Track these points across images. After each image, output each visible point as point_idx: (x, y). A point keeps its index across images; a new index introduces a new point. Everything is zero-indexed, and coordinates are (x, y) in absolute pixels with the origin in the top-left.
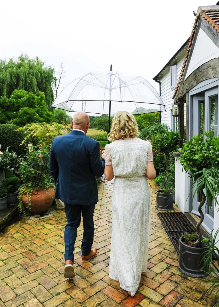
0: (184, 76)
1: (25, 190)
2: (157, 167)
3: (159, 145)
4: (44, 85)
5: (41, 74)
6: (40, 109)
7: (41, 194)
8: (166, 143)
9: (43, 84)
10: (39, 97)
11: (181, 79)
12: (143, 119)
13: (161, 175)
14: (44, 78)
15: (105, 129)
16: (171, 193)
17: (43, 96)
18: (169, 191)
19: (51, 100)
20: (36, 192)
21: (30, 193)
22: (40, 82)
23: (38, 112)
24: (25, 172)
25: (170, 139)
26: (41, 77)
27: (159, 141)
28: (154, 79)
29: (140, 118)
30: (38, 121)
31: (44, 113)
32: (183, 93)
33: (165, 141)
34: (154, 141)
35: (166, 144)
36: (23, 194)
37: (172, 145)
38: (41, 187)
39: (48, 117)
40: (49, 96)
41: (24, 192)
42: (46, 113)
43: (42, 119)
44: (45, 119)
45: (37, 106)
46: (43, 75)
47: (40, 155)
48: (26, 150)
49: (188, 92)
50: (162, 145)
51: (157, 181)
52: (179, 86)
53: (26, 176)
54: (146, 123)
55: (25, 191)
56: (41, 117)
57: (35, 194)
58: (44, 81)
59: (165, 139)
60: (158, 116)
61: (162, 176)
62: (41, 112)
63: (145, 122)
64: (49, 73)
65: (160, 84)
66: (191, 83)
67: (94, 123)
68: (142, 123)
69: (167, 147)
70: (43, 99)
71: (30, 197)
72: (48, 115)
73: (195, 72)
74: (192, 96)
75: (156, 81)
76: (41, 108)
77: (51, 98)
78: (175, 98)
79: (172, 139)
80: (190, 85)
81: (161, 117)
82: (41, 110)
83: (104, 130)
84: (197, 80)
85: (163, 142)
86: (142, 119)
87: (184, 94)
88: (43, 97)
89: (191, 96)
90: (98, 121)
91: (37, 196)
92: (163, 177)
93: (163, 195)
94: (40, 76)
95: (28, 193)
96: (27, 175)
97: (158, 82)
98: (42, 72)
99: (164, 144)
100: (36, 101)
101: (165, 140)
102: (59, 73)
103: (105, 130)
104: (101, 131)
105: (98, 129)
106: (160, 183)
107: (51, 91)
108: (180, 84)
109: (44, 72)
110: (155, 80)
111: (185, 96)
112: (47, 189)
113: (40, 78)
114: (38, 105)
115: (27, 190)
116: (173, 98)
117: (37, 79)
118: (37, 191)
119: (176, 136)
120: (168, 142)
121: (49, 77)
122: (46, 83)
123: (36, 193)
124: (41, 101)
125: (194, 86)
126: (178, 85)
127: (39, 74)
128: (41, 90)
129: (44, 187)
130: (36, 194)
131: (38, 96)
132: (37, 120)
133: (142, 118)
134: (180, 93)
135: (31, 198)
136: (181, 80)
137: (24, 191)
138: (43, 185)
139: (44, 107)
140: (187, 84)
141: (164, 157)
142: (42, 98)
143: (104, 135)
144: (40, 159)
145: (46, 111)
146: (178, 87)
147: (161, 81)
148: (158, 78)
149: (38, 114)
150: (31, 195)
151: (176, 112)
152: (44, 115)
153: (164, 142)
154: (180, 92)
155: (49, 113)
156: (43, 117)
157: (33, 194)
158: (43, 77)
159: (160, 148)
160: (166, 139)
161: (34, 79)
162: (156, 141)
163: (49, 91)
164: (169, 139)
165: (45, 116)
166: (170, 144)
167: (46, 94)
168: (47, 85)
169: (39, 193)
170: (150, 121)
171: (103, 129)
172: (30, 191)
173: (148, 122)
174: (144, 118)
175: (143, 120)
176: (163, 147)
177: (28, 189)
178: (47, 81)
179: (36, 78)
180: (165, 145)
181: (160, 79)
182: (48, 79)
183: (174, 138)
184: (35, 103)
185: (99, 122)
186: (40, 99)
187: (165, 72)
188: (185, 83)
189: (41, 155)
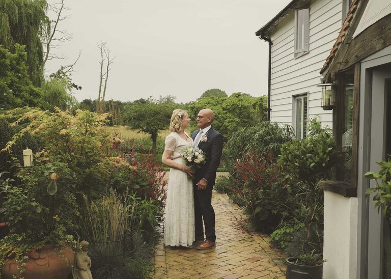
0: (351, 31)
1: (13, 250)
2: (273, 211)
3: (297, 164)
4: (25, 31)
5: (20, 8)
6: (17, 80)
7: (48, 259)
8: (312, 161)
9: (22, 30)
10: (16, 55)
11: (343, 36)
12: (226, 113)
13: (284, 228)
14: (26, 16)
15: (147, 128)
16: (317, 265)
17: (23, 53)
18: (313, 260)
19: (37, 62)
20: (37, 253)
21: (24, 255)
22: (16, 24)
23: (11, 86)
24: (19, 208)
25: (321, 154)
26: (19, 14)
27: (296, 156)
28: (258, 34)
29: (221, 110)
30: (10, 104)
31: (23, 88)
32: (347, 62)
33: (310, 157)
34: (285, 156)
35: (311, 163)
36: (5, 259)
37: (324, 165)
38: (48, 243)
39: (31, 98)
40: (35, 54)
41: (11, 254)
42: (27, 88)
43: (19, 100)
44: (26, 101)
45: (9, 73)
46: (23, 10)
47: (53, 174)
48: (10, 162)
49: (359, 62)
50: (303, 166)
51: (277, 239)
52: (337, 49)
53: (21, 219)
54: (232, 121)
55: (13, 252)
56: (17, 96)
57: (35, 257)
58: (25, 23)
59: (308, 154)
60: (257, 108)
61: (287, 228)
62: (17, 87)
63: (230, 118)
64: (36, 8)
65: (271, 44)
66: (370, 43)
67: (125, 115)
68: (225, 119)
69: (312, 169)
70: (24, 60)
71: (22, 265)
72: (32, 93)
73: (380, 22)
74: (370, 71)
75: (263, 38)
76: (18, 77)
77: (37, 58)
78: (326, 72)
79: (324, 154)
80: (368, 49)
81: (271, 110)
82: (18, 83)
83: (144, 130)
84: (383, 39)
85: (305, 159)
86: (225, 111)
87: (350, 64)
88: (24, 55)
89: (367, 70)
90: (133, 111)
91: (39, 262)
92: (288, 231)
93: (301, 269)
94: (17, 12)
95: (20, 256)
96: (24, 217)
97: (266, 40)
98: (22, 5)
99: (308, 162)
100: (8, 62)
101: (310, 155)
102: (55, 10)
103: (146, 131)
104: (139, 132)
105: (133, 129)
106: (282, 243)
107: (39, 45)
108: (340, 46)
109: (26, 5)
110: (260, 36)
111: (352, 68)
112: (60, 247)
113: (17, 16)
114: (11, 70)
115: (17, 250)
116: (321, 73)
117: (10, 17)
118: (38, 251)
119: (331, 148)
120: (317, 159)
121: (36, 16)
122: (28, 28)
123: (36, 255)
124: (18, 64)
125: (377, 49)
126: (336, 47)
127: (16, 8)
128: (16, 40)
129: (55, 242)
130: (35, 259)
131: (14, 54)
132: (8, 103)
133: (224, 109)
134: (340, 63)
135: (24, 267)
136: (343, 39)
137: (9, 250)
138: (52, 238)
139: (24, 76)
140: (357, 46)
141: (286, 189)
142: (21, 56)
143: (143, 141)
144: (53, 183)
145: (27, 84)
146: (334, 52)
147: (272, 39)
148: (266, 33)
149: (11, 90)
150: (25, 261)
151: (329, 99)
152: (24, 93)
153: (307, 160)
154: (341, 60)
155: (34, 89)
156: (22, 97)
157: (31, 258)
158: (24, 15)
159: (298, 171)
160: (312, 152)
161: (3, 17)
162: (292, 157)
163: (34, 45)
164: (318, 154)
165: (27, 95)
166: (319, 164)
167: (28, 49)
168: (30, 32)
169: (42, 256)
170: (239, 117)
171: (143, 128)
172: (23, 252)
173: (237, 119)
174: (228, 109)
175: (228, 115)
176: (306, 169)
177: (19, 247)
178: (31, 24)
179: (8, 14)
180: (310, 165)
181: (271, 34)
182: (34, 19)
183: (327, 151)
184: (6, 66)
185: (135, 114)
186: (16, 58)
187: (282, 21)
188: (353, 43)
189: (56, 174)
